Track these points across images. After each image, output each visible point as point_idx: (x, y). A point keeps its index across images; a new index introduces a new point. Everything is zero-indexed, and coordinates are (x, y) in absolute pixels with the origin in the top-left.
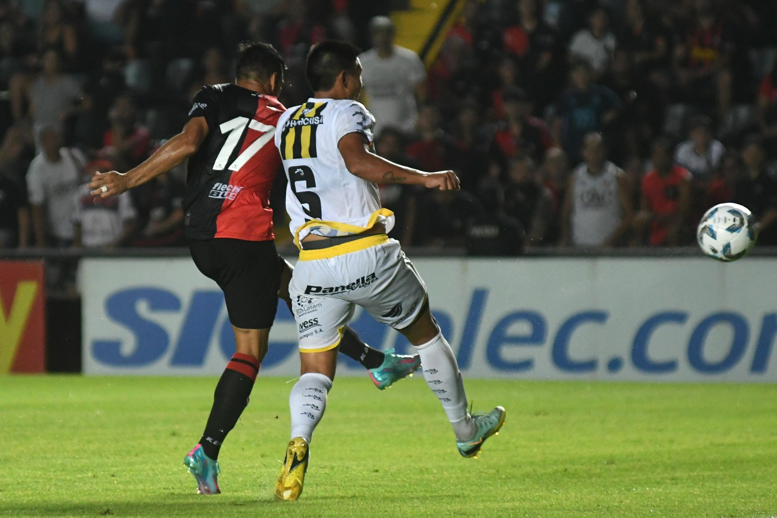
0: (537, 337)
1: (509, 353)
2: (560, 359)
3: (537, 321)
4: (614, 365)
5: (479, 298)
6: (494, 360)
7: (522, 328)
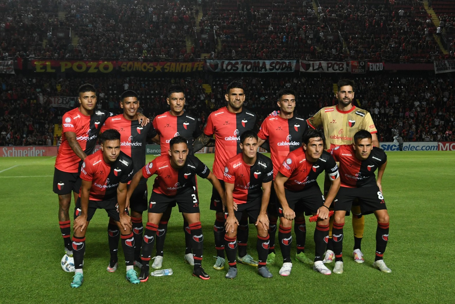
0: (414, 148)
1: (412, 149)
2: (416, 149)
3: (414, 147)
4: (420, 150)
5: (410, 145)
6: (411, 150)
7: (413, 147)
